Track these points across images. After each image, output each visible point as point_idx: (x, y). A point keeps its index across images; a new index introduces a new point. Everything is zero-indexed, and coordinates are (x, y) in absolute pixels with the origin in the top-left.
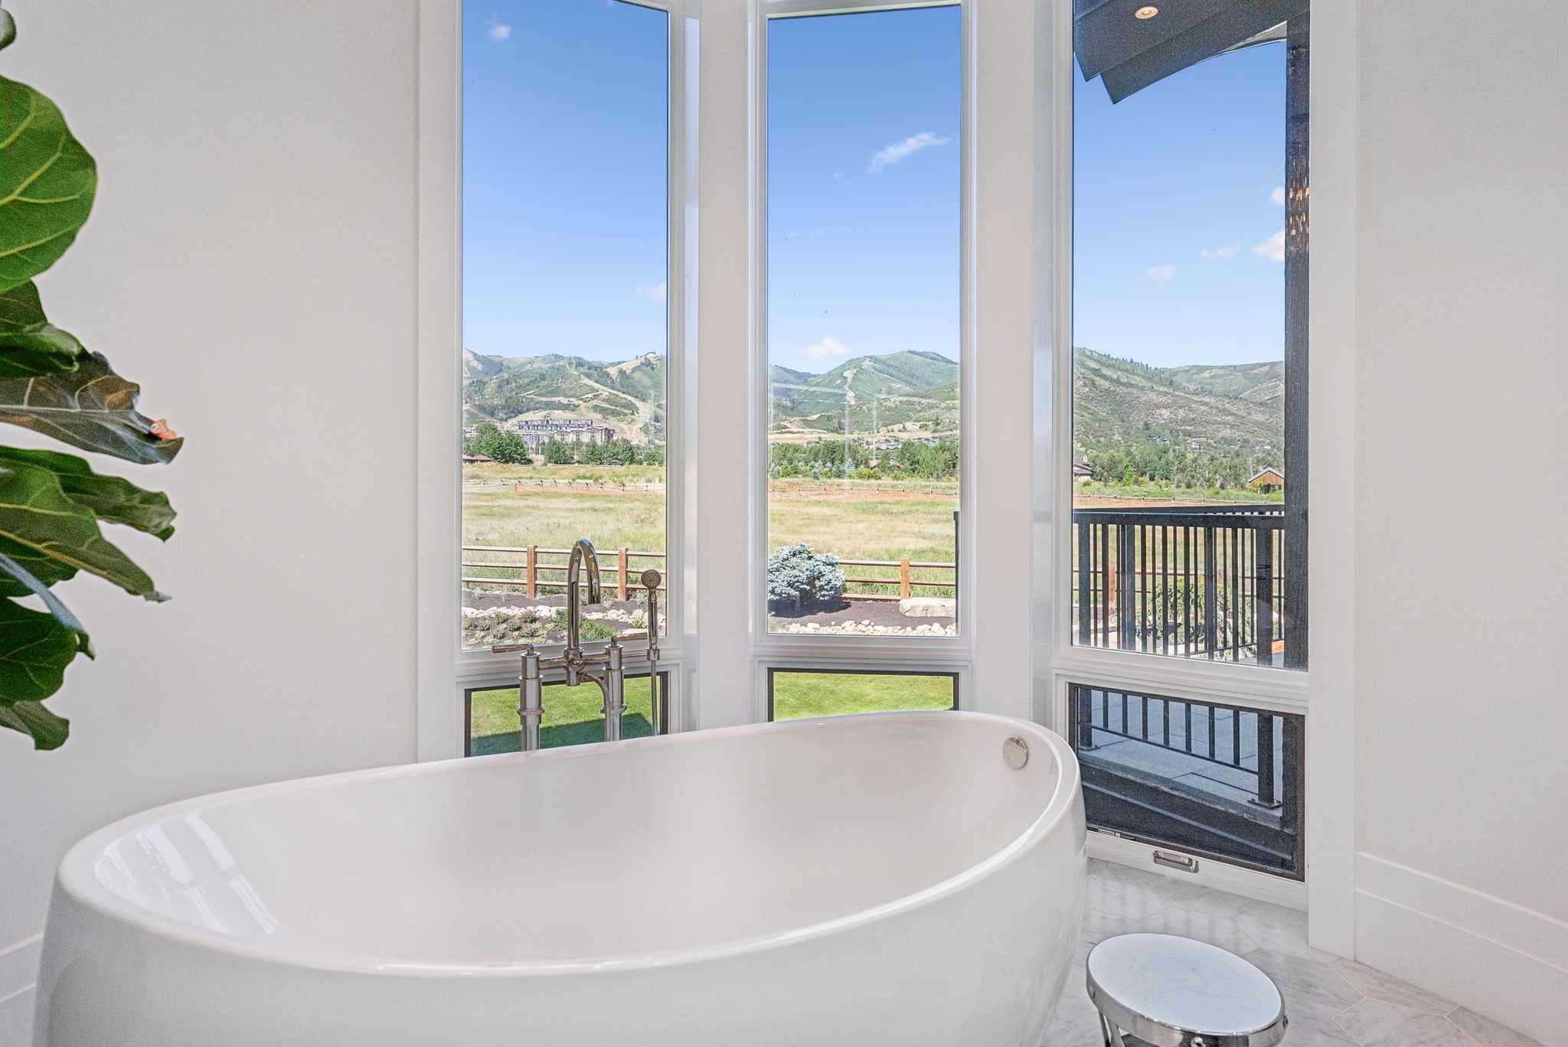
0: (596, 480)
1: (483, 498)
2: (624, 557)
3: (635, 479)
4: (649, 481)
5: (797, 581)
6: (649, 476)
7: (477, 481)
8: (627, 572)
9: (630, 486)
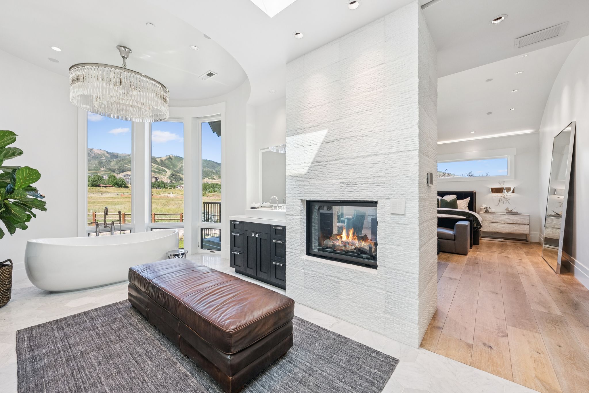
3: (164, 193)
4: (169, 194)
6: (169, 192)
7: (107, 193)
9: (162, 195)
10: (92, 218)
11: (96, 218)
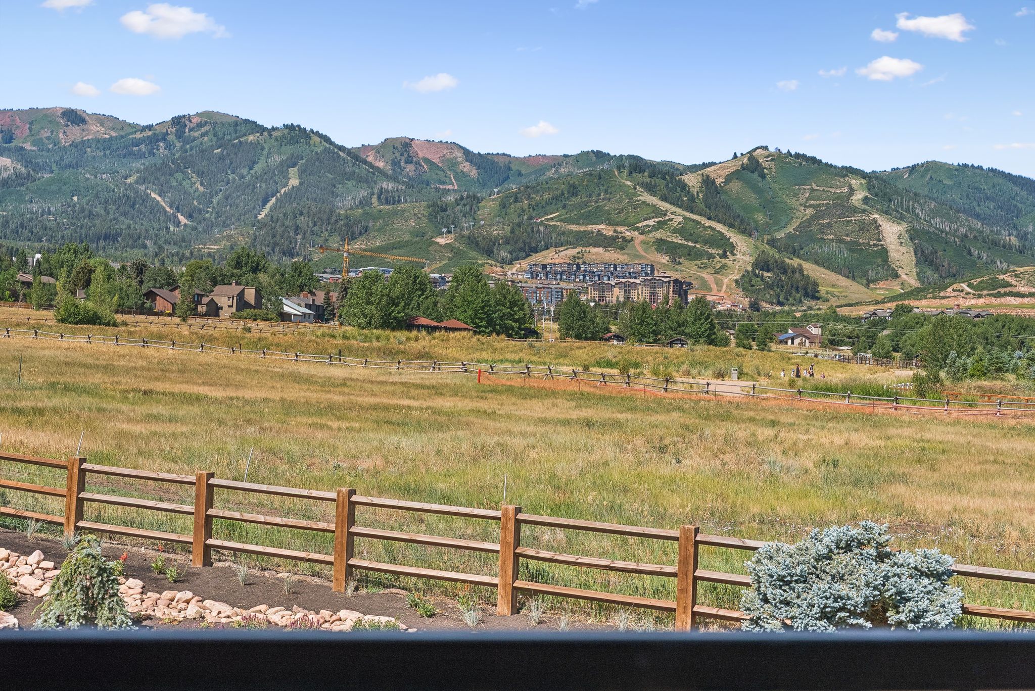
0: (624, 370)
1: (414, 392)
2: (511, 526)
3: (694, 372)
4: (720, 375)
5: (843, 609)
6: (721, 365)
8: (517, 556)
9: (681, 382)
10: (190, 508)
11: (211, 512)
